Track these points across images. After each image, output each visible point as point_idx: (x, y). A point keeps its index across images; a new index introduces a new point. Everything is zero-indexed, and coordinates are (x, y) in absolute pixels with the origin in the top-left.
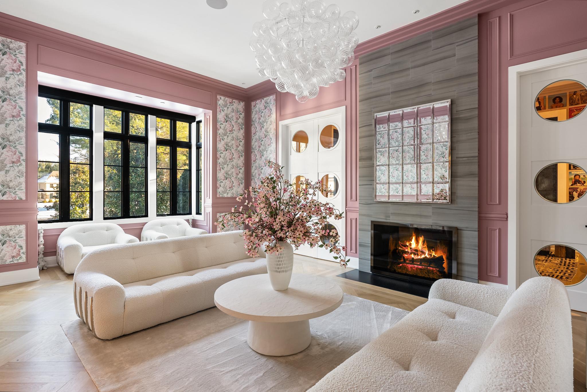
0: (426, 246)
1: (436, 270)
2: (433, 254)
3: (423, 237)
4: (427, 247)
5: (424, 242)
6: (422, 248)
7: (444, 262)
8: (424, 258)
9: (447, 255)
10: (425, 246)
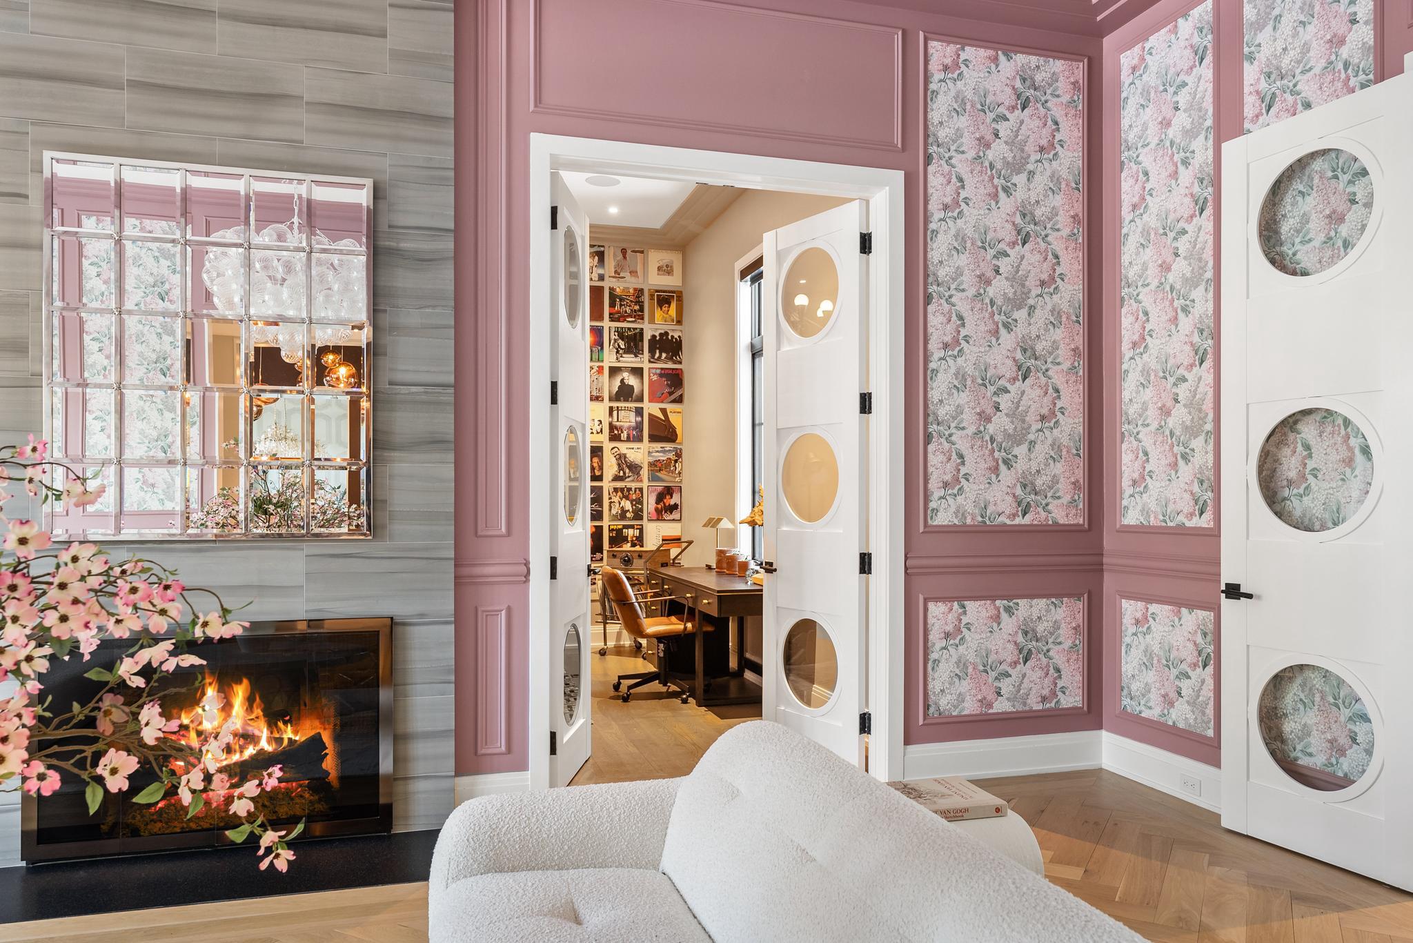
0: (261, 713)
1: (301, 786)
2: (288, 733)
3: (245, 682)
4: (265, 716)
5: (250, 701)
6: (245, 724)
7: (327, 754)
8: (252, 758)
9: (334, 730)
10: (258, 712)
